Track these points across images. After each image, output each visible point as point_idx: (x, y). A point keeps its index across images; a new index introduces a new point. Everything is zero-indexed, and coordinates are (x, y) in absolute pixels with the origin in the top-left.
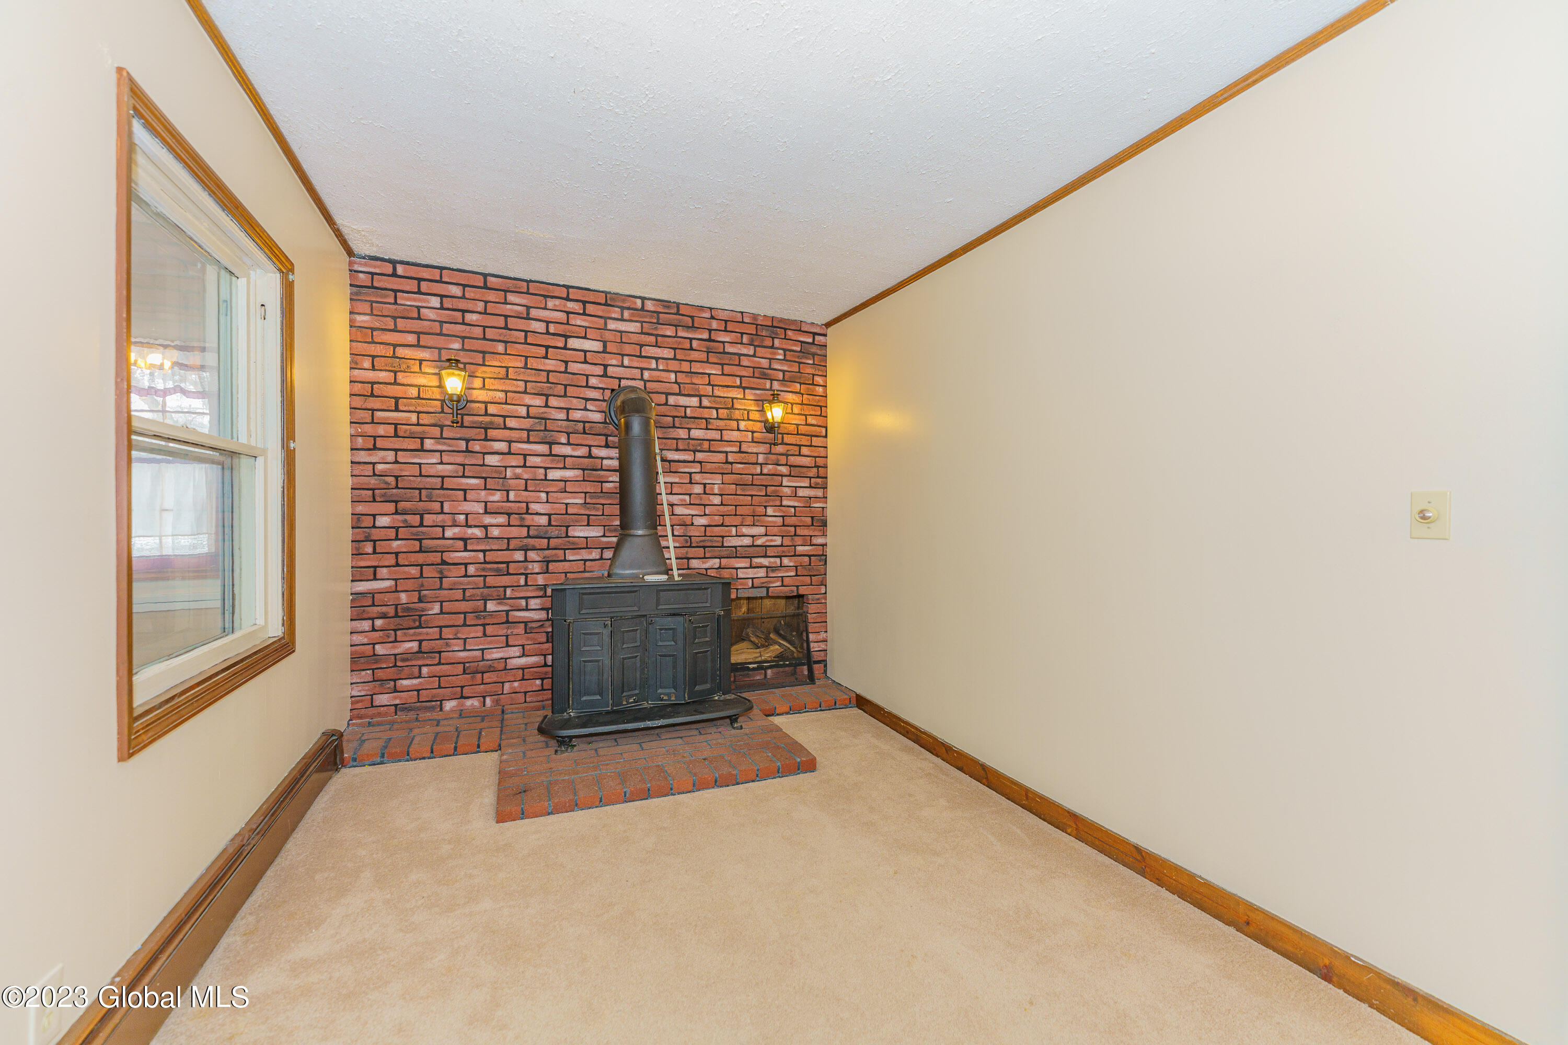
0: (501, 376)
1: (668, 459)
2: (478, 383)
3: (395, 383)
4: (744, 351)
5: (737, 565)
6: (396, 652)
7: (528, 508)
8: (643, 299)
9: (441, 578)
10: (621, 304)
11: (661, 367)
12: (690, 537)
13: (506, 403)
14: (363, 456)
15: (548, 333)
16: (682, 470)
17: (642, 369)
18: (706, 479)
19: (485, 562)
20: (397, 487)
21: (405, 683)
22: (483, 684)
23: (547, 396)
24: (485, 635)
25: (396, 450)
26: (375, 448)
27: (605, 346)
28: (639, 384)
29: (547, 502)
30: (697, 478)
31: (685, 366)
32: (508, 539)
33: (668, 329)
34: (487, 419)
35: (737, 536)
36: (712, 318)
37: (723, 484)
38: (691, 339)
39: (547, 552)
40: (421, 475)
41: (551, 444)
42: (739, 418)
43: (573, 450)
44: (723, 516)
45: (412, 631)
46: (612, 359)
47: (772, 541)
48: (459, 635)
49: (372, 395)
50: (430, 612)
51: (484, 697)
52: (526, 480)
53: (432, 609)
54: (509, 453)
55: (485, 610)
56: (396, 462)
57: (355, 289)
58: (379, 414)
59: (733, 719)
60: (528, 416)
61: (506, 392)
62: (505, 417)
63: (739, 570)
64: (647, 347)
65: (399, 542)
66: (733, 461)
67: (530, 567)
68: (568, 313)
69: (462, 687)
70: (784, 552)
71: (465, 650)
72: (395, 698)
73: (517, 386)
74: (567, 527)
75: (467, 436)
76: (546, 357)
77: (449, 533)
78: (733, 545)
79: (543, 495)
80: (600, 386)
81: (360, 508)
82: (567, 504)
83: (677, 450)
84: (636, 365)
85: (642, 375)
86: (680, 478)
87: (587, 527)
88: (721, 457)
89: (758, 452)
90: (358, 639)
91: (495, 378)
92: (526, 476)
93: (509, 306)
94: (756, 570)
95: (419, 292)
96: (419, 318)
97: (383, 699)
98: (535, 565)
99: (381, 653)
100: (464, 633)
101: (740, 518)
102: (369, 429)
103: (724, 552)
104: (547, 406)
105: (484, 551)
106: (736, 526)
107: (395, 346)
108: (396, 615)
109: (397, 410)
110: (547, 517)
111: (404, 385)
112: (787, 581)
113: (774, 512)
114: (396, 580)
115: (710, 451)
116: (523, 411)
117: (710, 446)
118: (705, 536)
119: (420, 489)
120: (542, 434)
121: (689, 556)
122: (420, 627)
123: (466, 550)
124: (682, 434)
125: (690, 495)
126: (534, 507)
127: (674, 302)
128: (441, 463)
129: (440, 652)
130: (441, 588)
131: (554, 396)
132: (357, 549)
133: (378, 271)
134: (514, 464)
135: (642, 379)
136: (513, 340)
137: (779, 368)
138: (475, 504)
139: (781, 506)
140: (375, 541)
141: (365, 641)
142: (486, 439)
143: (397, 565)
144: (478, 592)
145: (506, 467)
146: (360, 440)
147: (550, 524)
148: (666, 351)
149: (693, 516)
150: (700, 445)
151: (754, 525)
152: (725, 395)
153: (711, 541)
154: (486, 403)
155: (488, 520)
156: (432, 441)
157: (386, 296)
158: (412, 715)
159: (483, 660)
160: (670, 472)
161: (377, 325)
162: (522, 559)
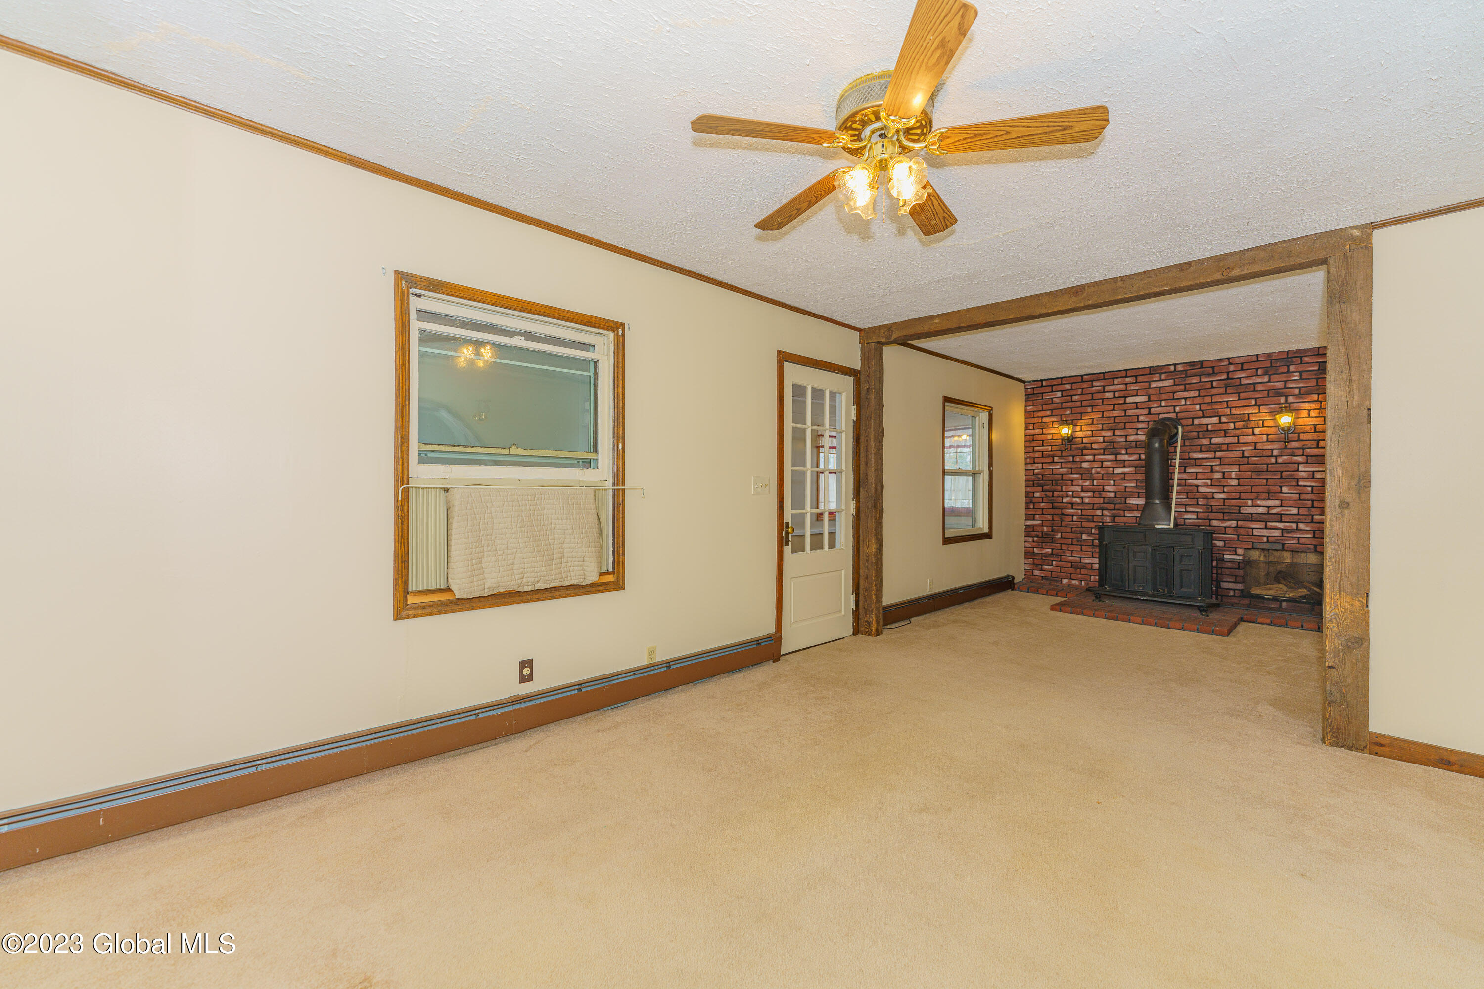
0: (1089, 423)
1: (1194, 458)
2: (1078, 428)
3: (1042, 434)
4: (1259, 380)
5: (1253, 526)
6: (1042, 552)
7: (1103, 489)
8: (1175, 365)
9: (1061, 521)
10: (1159, 372)
11: (1188, 403)
12: (1211, 506)
13: (1092, 436)
14: (1029, 467)
15: (1115, 397)
16: (1205, 464)
17: (1175, 406)
18: (1225, 469)
19: (1082, 515)
20: (1043, 480)
21: (1046, 567)
22: (1080, 574)
23: (1114, 430)
24: (1081, 550)
25: (1043, 463)
26: (1034, 463)
27: (1149, 398)
28: (1173, 416)
29: (1114, 485)
30: (1217, 468)
31: (1208, 399)
32: (1093, 504)
33: (1193, 379)
34: (1083, 445)
35: (1252, 506)
36: (1230, 364)
37: (1239, 471)
38: (1212, 382)
39: (1114, 511)
40: (1053, 474)
41: (1116, 455)
42: (1254, 426)
43: (1129, 457)
44: (1240, 493)
45: (1049, 544)
46: (1153, 404)
47: (1287, 510)
48: (1069, 549)
49: (1033, 440)
50: (1056, 537)
51: (1081, 581)
52: (1103, 474)
53: (1057, 535)
54: (1094, 461)
55: (1082, 538)
56: (1043, 469)
57: (1027, 396)
58: (1036, 448)
59: (1200, 609)
60: (1104, 442)
61: (1092, 431)
62: (1092, 443)
63: (1254, 530)
64: (1178, 393)
65: (1043, 504)
66: (1249, 456)
67: (1105, 518)
68: (1126, 384)
69: (1071, 574)
70: (1300, 519)
71: (1072, 556)
72: (1042, 573)
73: (1098, 427)
74: (1126, 498)
75: (1073, 454)
76: (1114, 410)
77: (1065, 501)
78: (1249, 512)
79: (1112, 482)
80: (1146, 420)
81: (1028, 489)
82: (1125, 486)
83: (1201, 452)
84: (1170, 404)
85: (1175, 410)
86: (1203, 470)
87: (1138, 499)
88: (1239, 454)
89: (1273, 448)
90: (1028, 545)
91: (1086, 425)
92: (1102, 473)
93: (1094, 388)
94: (1270, 530)
95: (1052, 391)
96: (1052, 403)
97: (1037, 572)
98: (1107, 518)
99: (1036, 552)
100: (1072, 548)
101: (1255, 494)
102: (1032, 455)
103: (1240, 516)
104: (1114, 435)
105: (1081, 510)
106: (1252, 500)
107: (1042, 417)
108: (1042, 537)
109: (1043, 445)
110: (1114, 493)
111: (1046, 434)
112: (1302, 541)
113: (1289, 490)
114: (1042, 521)
115: (1228, 451)
116: (1101, 439)
117: (1228, 447)
118: (1224, 505)
119: (1052, 480)
120: (1111, 450)
121: (1210, 518)
122: (1052, 543)
123: (1072, 509)
124: (1205, 441)
125: (1211, 479)
126: (1107, 488)
127: (1199, 362)
128: (1062, 468)
129: (1061, 556)
130: (1061, 526)
131: (1118, 429)
132: (1027, 506)
133: (1035, 386)
134: (1096, 466)
135: (1175, 412)
136: (1096, 404)
137: (1294, 386)
138: (1077, 487)
139: (1298, 485)
140: (1034, 503)
141: (1030, 546)
142: (1082, 455)
143: (1043, 514)
144: (1078, 529)
145: (1092, 468)
146: (1028, 460)
147: (1116, 497)
148: (1192, 392)
149: (1214, 493)
150: (1219, 447)
151: (1269, 499)
152: (1241, 413)
153: (1228, 509)
154: (1082, 438)
155: (1083, 494)
156: (1057, 458)
157: (1039, 396)
158: (1048, 582)
159: (1081, 562)
160: (1196, 466)
161: (1035, 409)
162: (1100, 514)
